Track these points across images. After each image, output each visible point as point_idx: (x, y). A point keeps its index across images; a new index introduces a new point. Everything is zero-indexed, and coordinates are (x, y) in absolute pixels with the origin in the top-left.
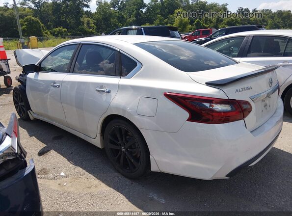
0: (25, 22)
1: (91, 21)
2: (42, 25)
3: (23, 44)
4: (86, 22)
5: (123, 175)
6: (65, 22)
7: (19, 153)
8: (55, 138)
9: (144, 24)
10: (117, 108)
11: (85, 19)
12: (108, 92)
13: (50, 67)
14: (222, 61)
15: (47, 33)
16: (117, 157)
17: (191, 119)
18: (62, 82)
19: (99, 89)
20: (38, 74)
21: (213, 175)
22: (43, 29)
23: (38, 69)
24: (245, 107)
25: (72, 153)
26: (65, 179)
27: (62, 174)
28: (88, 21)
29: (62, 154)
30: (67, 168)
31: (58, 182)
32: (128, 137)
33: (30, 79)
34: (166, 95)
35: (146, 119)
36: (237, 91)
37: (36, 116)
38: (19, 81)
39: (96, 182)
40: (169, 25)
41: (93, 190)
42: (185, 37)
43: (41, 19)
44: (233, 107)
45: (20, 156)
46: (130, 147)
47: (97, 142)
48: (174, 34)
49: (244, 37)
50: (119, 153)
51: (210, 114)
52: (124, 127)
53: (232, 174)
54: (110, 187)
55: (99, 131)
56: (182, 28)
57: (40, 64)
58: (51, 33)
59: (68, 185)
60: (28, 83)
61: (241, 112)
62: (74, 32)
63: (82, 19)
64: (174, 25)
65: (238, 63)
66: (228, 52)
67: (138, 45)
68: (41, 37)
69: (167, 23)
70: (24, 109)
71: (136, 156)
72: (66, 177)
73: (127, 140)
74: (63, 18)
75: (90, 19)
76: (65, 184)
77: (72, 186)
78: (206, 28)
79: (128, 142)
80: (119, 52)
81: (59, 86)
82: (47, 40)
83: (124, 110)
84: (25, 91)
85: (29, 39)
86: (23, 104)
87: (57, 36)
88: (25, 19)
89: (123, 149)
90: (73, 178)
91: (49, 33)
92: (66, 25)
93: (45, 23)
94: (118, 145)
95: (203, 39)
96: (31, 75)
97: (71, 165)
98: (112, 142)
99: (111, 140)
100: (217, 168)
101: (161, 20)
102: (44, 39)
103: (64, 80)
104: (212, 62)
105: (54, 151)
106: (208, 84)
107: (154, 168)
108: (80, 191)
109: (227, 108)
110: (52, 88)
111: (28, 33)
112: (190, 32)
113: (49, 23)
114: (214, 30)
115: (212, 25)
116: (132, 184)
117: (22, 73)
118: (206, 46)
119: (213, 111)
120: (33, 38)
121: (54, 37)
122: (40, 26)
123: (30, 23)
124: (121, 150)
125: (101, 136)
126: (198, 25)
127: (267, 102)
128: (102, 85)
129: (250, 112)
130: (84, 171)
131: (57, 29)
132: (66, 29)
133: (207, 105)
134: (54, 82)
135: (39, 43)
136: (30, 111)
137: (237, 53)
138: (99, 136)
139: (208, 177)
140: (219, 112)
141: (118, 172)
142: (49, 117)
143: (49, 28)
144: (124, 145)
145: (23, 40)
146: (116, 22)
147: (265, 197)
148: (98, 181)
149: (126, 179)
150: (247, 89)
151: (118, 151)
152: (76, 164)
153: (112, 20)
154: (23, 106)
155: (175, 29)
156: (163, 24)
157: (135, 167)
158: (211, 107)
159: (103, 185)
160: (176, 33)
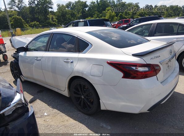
0: (13, 19)
1: (54, 17)
2: (23, 21)
3: (12, 33)
4: (51, 18)
5: (83, 113)
6: (38, 18)
7: (25, 103)
8: (38, 92)
9: (87, 17)
10: (78, 72)
11: (50, 16)
12: (72, 62)
13: (33, 48)
14: (139, 40)
15: (26, 26)
16: (79, 102)
17: (124, 77)
18: (42, 57)
19: (66, 61)
20: (26, 53)
21: (139, 110)
22: (24, 23)
23: (26, 49)
24: (157, 68)
25: (50, 101)
26: (47, 117)
27: (46, 114)
28: (52, 17)
29: (44, 102)
30: (48, 110)
31: (43, 119)
32: (85, 89)
33: (21, 56)
34: (108, 63)
35: (96, 78)
36: (151, 59)
37: (26, 79)
38: (14, 57)
39: (67, 118)
40: (103, 18)
41: (66, 123)
42: (114, 25)
43: (22, 17)
44: (150, 69)
45: (26, 104)
46: (87, 96)
47: (66, 93)
48: (107, 23)
49: (151, 24)
50: (80, 99)
51: (135, 73)
52: (82, 83)
53: (151, 109)
54: (76, 120)
55: (67, 87)
56: (111, 19)
57: (27, 46)
58: (29, 26)
59: (50, 121)
60: (20, 59)
61: (154, 71)
62: (43, 25)
63: (48, 16)
64: (106, 18)
65: (149, 41)
66: (141, 33)
67: (89, 33)
68: (23, 29)
69: (101, 17)
70: (18, 75)
71: (91, 100)
72: (48, 116)
73: (85, 91)
74: (36, 16)
75: (53, 16)
76: (47, 120)
77: (52, 121)
78: (126, 18)
79: (85, 92)
80: (77, 38)
81: (40, 60)
82: (27, 30)
83: (82, 73)
84: (18, 64)
85: (16, 30)
86: (17, 71)
87: (33, 27)
88: (12, 18)
89: (83, 97)
90: (52, 116)
91: (28, 25)
92: (38, 20)
93: (25, 19)
94: (79, 94)
95: (125, 25)
96: (22, 54)
97: (50, 108)
98: (75, 93)
99: (74, 92)
100: (142, 106)
101: (98, 15)
102: (25, 30)
103: (43, 56)
104: (132, 41)
105: (39, 100)
106: (134, 55)
107: (103, 108)
108: (58, 124)
109: (146, 69)
110: (36, 61)
111: (15, 26)
112: (116, 21)
113: (28, 19)
114: (132, 20)
115: (130, 16)
116: (89, 118)
117: (15, 53)
118: (128, 31)
119: (137, 71)
120: (18, 29)
121: (31, 28)
122: (22, 22)
123: (16, 20)
124: (81, 97)
125: (68, 89)
126: (121, 17)
127: (169, 64)
128: (67, 58)
129: (160, 71)
130: (59, 112)
131: (33, 23)
132: (39, 23)
133: (134, 68)
134: (37, 57)
135: (22, 32)
136: (22, 76)
137: (148, 34)
138: (67, 89)
139: (137, 111)
140: (141, 72)
141: (80, 111)
142: (34, 79)
143: (27, 22)
144: (83, 95)
145: (12, 31)
146: (70, 17)
147: (171, 122)
148: (68, 117)
149: (85, 115)
150: (157, 57)
151: (79, 98)
152: (53, 107)
153: (67, 16)
154: (17, 73)
155: (107, 20)
156: (99, 17)
157: (90, 108)
158: (136, 69)
159: (71, 119)
160: (109, 23)
